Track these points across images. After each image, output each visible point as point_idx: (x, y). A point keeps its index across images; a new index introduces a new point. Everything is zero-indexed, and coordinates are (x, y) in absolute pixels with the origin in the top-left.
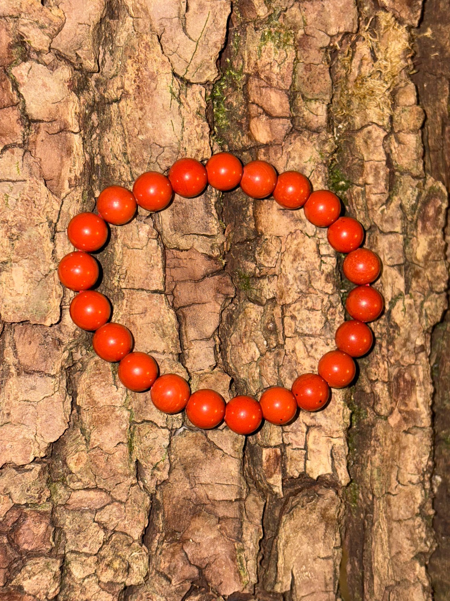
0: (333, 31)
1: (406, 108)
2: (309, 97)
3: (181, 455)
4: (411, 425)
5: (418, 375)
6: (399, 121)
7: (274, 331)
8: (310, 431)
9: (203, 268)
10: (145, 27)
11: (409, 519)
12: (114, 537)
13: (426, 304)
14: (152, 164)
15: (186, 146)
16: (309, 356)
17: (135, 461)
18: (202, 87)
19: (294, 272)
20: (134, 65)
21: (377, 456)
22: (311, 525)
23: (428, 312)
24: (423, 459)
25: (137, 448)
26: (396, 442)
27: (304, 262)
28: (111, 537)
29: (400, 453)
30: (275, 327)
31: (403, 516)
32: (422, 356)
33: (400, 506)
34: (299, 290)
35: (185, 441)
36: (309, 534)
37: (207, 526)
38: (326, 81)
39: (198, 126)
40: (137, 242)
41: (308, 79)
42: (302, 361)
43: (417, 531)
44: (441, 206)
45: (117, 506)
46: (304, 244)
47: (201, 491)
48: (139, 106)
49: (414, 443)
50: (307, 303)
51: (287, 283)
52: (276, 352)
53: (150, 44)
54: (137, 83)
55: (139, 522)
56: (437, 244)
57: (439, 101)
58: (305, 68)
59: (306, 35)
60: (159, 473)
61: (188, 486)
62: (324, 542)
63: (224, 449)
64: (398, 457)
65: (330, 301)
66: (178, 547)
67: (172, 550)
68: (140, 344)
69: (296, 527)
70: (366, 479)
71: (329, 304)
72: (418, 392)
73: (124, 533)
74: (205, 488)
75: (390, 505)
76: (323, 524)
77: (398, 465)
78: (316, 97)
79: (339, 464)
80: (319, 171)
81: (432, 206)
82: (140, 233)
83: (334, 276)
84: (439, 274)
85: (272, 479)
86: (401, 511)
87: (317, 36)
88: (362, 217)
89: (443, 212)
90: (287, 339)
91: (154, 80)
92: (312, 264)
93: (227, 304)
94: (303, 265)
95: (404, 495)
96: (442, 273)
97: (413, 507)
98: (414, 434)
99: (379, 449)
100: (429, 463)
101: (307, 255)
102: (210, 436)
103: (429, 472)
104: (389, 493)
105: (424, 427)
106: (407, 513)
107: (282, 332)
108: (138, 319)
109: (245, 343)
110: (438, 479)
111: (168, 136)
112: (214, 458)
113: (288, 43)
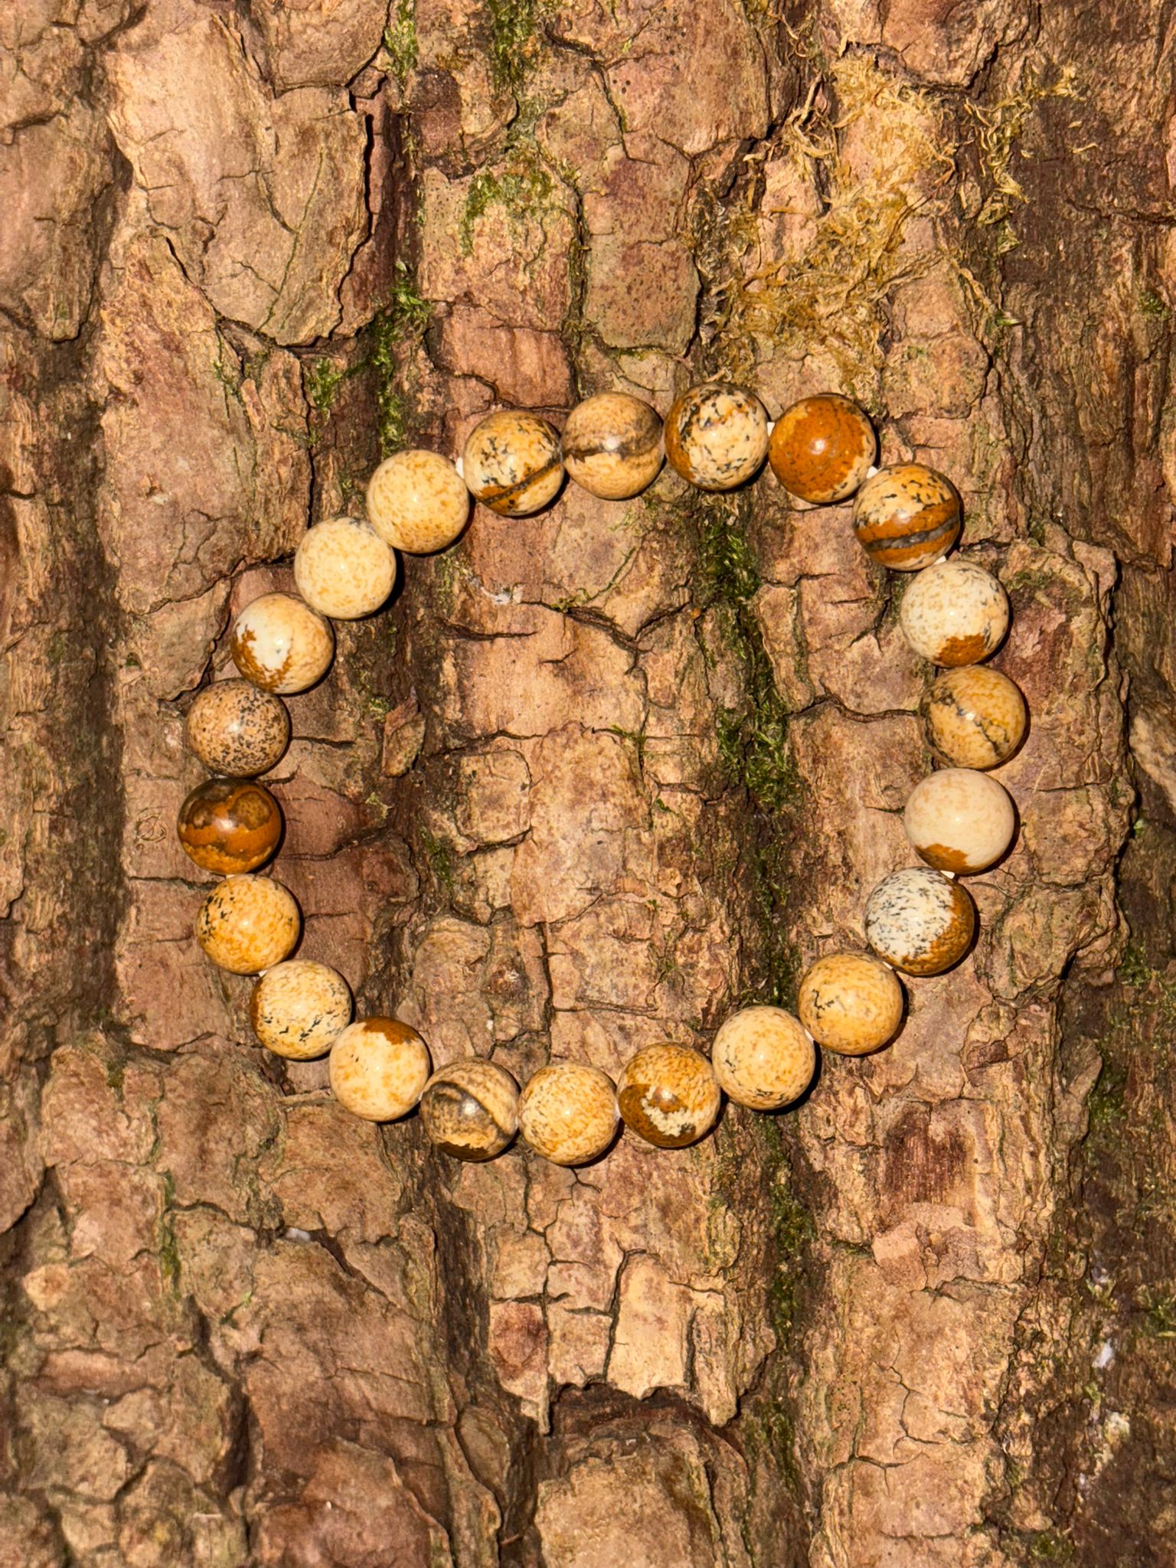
0: (698, 142)
2: (622, 343)
3: (279, 1298)
4: (947, 1274)
5: (983, 1131)
6: (898, 386)
7: (516, 995)
8: (632, 1265)
9: (341, 822)
10: (181, 208)
11: (943, 1537)
12: (151, 1469)
13: (1011, 924)
14: (181, 567)
16: (621, 1065)
17: (185, 1295)
18: (292, 359)
19: (579, 835)
20: (118, 321)
21: (830, 1351)
22: (648, 1511)
23: (1018, 947)
24: (987, 1374)
25: (185, 1267)
26: (896, 1317)
27: (609, 805)
28: (143, 1468)
29: (912, 1350)
30: (525, 979)
31: (920, 1525)
32: (1002, 1077)
33: (912, 1498)
34: (589, 885)
36: (648, 1536)
37: (366, 1475)
38: (679, 288)
39: (283, 461)
40: (165, 761)
41: (629, 288)
44: (1064, 629)
45: (152, 1398)
46: (601, 759)
47: (354, 1388)
48: (153, 419)
49: (961, 1324)
50: (611, 920)
51: (556, 864)
52: (524, 1049)
53: (149, 263)
54: (135, 365)
55: (200, 1443)
57: (1099, 292)
58: (624, 258)
59: (628, 160)
60: (235, 1334)
61: (317, 1372)
63: (388, 1292)
64: (904, 1359)
65: (684, 915)
66: (298, 1516)
67: (283, 1519)
68: (180, 1015)
69: (592, 1514)
70: (805, 1411)
71: (682, 924)
72: (977, 1179)
73: (174, 1463)
74: (362, 1382)
75: (867, 1494)
76: (680, 1515)
77: (907, 1383)
78: (644, 341)
79: (708, 1364)
80: (653, 550)
81: (1030, 630)
82: (169, 739)
83: (689, 847)
84: (1068, 829)
85: (518, 1382)
86: (916, 1513)
87: (659, 158)
88: (783, 674)
89: (1082, 640)
90: (560, 1014)
91: (178, 350)
92: (629, 811)
93: (398, 917)
94: (604, 813)
95: (927, 1468)
96: (1081, 826)
97: (957, 1504)
98: (960, 1300)
99: (836, 1333)
100: (1026, 1385)
101: (613, 788)
102: (352, 1258)
103: (1028, 1410)
104: (865, 1459)
105: (994, 1283)
106: (937, 1518)
107: (546, 996)
108: (174, 953)
109: (438, 1023)
110: (1119, 1424)
111: (229, 488)
112: (369, 1312)
113: (546, 203)
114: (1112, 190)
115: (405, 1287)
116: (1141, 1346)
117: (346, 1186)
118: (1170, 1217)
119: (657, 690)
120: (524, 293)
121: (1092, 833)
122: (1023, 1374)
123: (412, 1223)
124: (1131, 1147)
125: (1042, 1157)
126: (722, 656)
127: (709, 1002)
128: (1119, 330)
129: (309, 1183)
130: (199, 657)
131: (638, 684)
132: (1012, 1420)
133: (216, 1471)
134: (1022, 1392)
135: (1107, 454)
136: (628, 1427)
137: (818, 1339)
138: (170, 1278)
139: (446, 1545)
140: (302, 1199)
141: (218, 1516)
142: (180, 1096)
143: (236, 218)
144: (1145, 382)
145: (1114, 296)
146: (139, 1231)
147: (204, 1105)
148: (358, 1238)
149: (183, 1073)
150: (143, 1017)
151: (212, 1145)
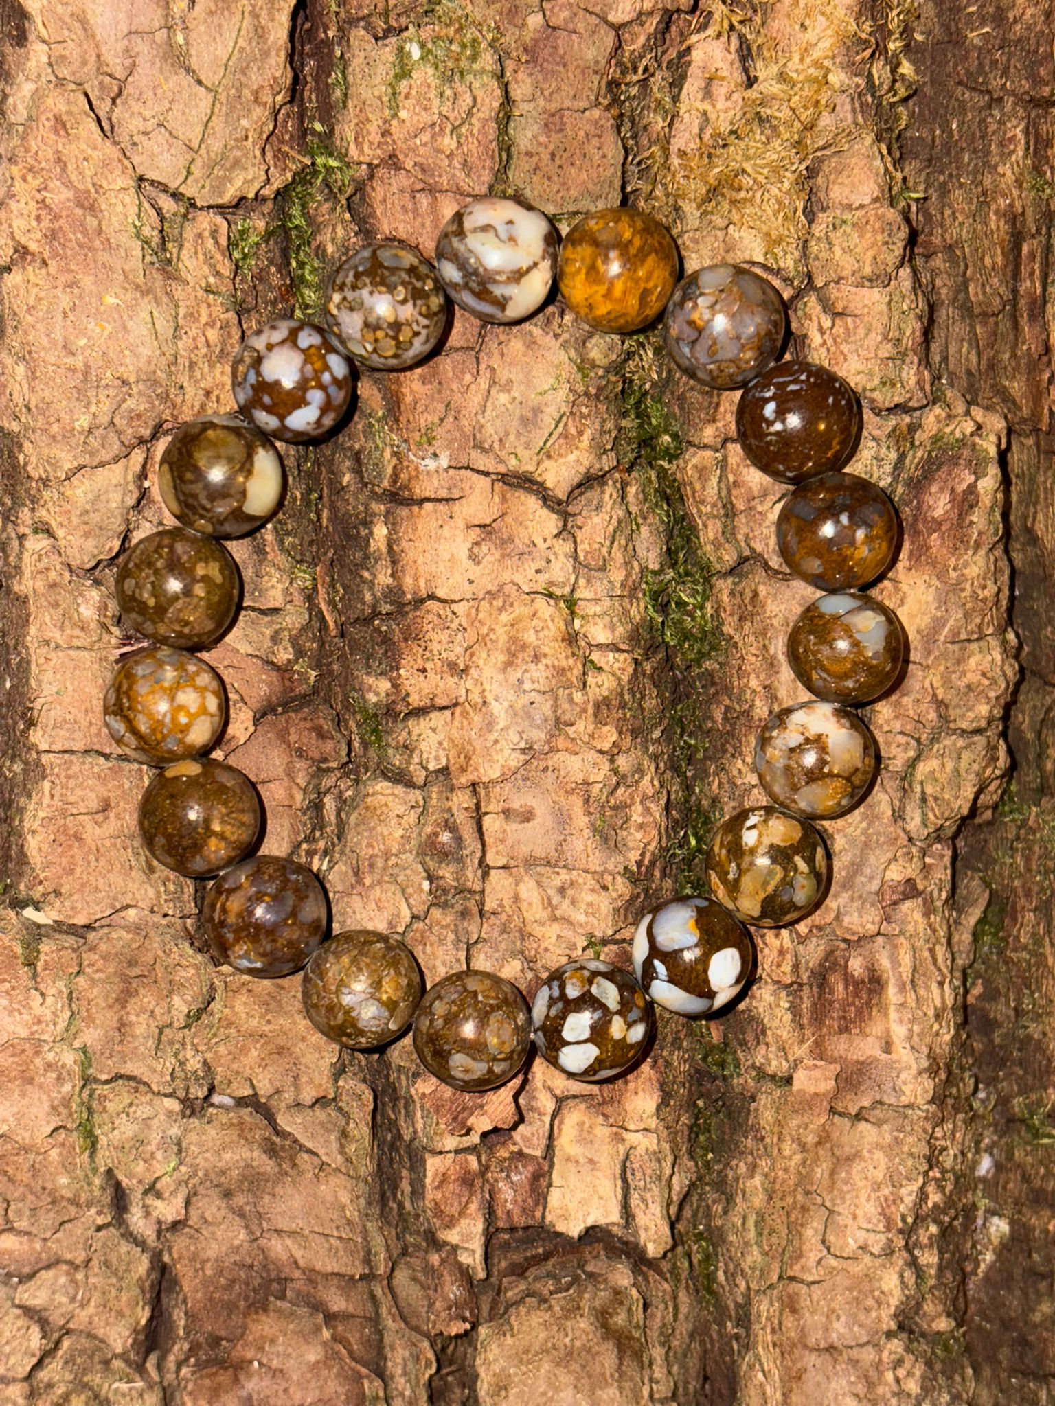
0: (622, 13)
1: (847, 216)
3: (207, 1165)
4: (866, 1100)
5: (895, 962)
6: (823, 255)
7: (451, 854)
8: (564, 1111)
9: (264, 690)
10: (84, 63)
11: (862, 1346)
12: (66, 1344)
13: (922, 769)
14: (97, 432)
15: (184, 379)
16: (554, 919)
17: (102, 1169)
18: (219, 220)
19: (511, 696)
20: (29, 178)
21: (757, 1180)
22: (578, 1344)
23: (929, 790)
24: (903, 1191)
25: (103, 1140)
26: (819, 1143)
27: (541, 666)
28: (58, 1343)
29: (833, 1173)
30: (459, 839)
31: (840, 1336)
32: (911, 911)
33: (833, 1311)
34: (522, 745)
35: (213, 1133)
36: (575, 1367)
37: (294, 1332)
38: (604, 156)
39: (210, 324)
40: (77, 632)
41: (553, 155)
42: (538, 930)
43: (889, 1376)
44: (972, 488)
45: (68, 1273)
46: (534, 622)
47: (278, 1248)
48: (62, 279)
49: (878, 1146)
51: (490, 725)
52: (458, 908)
53: (64, 118)
54: (45, 224)
55: (120, 1314)
56: (967, 593)
57: (993, 170)
58: (546, 125)
59: (548, 28)
60: (158, 1203)
61: (243, 1235)
62: (621, 1388)
63: (321, 1152)
64: (826, 1182)
65: (615, 771)
66: (225, 1377)
67: (207, 1382)
68: (97, 889)
69: (527, 1352)
70: (732, 1238)
71: (614, 779)
72: (892, 1009)
73: (90, 1336)
74: (288, 1242)
75: (794, 1311)
76: (610, 1345)
77: (828, 1204)
78: (572, 208)
79: (643, 1200)
80: (583, 416)
81: (942, 490)
82: (82, 609)
83: (623, 705)
84: (973, 678)
85: (455, 1231)
86: (836, 1325)
87: (580, 27)
88: (711, 535)
89: (986, 501)
90: (493, 872)
91: (92, 209)
92: (561, 672)
93: (327, 782)
94: (535, 675)
95: (847, 1283)
96: (984, 674)
97: (874, 1314)
98: (879, 1123)
99: (764, 1163)
100: (935, 1198)
101: (546, 650)
102: (283, 1121)
103: (935, 1221)
104: (792, 1279)
105: (909, 1106)
106: (856, 1329)
107: (479, 854)
108: (89, 826)
109: (372, 886)
110: (1000, 1227)
111: (145, 352)
112: (300, 1173)
113: (475, 66)
114: (1005, 73)
115: (342, 1146)
116: (1018, 1154)
117: (281, 1051)
118: (1044, 1034)
119: (587, 553)
120: (451, 156)
121: (994, 682)
122: (930, 1189)
123: (352, 1083)
124: (1008, 971)
125: (946, 986)
126: (645, 518)
127: (643, 854)
128: (1011, 205)
129: (244, 1050)
130: (117, 525)
131: (568, 547)
132: (921, 1231)
133: (135, 1340)
134: (930, 1204)
135: (996, 324)
136: (563, 1266)
137: (743, 1168)
138: (87, 1153)
139: (381, 1394)
140: (235, 1066)
141: (140, 1384)
142: (98, 971)
143: (146, 74)
144: (1032, 256)
145: (1009, 173)
146: (53, 1108)
147: (125, 979)
148: (291, 1102)
149: (103, 947)
150: (57, 893)
151: (133, 1018)
